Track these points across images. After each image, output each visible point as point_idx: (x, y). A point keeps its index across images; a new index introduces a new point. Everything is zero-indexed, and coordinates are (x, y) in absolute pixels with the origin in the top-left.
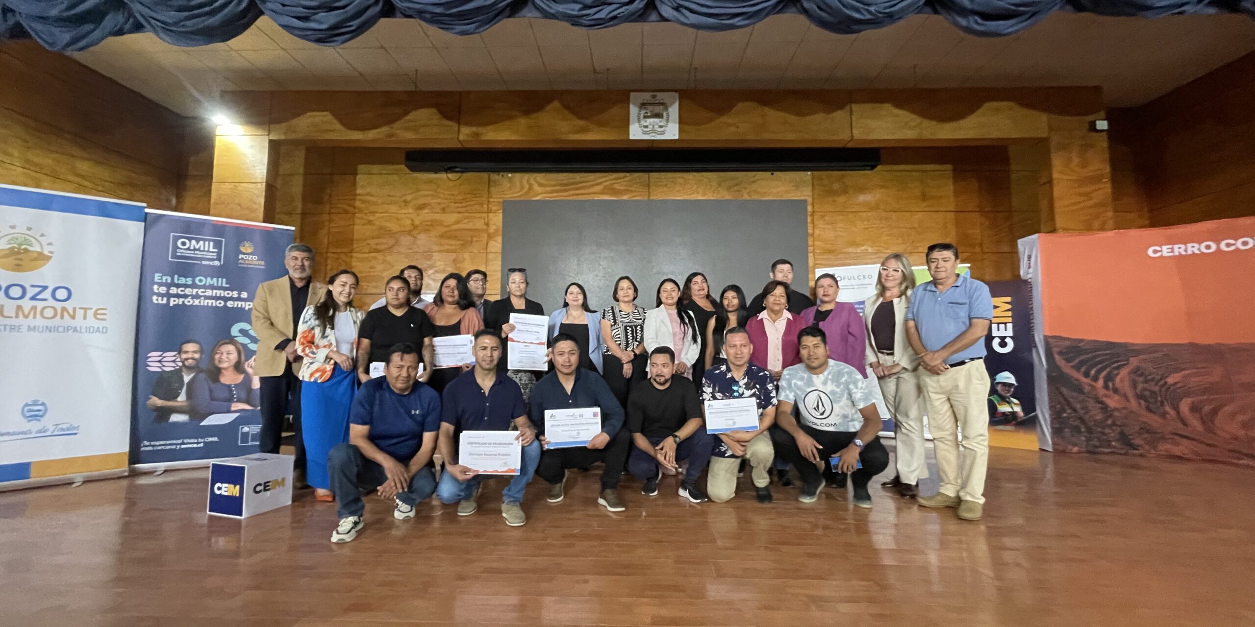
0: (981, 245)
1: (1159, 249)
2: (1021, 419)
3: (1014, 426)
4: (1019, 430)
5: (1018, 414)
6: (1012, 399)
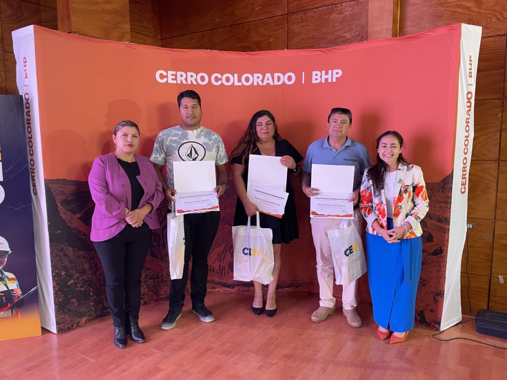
1: (165, 73)
2: (18, 298)
3: (10, 310)
4: (17, 314)
5: (15, 292)
6: (6, 273)
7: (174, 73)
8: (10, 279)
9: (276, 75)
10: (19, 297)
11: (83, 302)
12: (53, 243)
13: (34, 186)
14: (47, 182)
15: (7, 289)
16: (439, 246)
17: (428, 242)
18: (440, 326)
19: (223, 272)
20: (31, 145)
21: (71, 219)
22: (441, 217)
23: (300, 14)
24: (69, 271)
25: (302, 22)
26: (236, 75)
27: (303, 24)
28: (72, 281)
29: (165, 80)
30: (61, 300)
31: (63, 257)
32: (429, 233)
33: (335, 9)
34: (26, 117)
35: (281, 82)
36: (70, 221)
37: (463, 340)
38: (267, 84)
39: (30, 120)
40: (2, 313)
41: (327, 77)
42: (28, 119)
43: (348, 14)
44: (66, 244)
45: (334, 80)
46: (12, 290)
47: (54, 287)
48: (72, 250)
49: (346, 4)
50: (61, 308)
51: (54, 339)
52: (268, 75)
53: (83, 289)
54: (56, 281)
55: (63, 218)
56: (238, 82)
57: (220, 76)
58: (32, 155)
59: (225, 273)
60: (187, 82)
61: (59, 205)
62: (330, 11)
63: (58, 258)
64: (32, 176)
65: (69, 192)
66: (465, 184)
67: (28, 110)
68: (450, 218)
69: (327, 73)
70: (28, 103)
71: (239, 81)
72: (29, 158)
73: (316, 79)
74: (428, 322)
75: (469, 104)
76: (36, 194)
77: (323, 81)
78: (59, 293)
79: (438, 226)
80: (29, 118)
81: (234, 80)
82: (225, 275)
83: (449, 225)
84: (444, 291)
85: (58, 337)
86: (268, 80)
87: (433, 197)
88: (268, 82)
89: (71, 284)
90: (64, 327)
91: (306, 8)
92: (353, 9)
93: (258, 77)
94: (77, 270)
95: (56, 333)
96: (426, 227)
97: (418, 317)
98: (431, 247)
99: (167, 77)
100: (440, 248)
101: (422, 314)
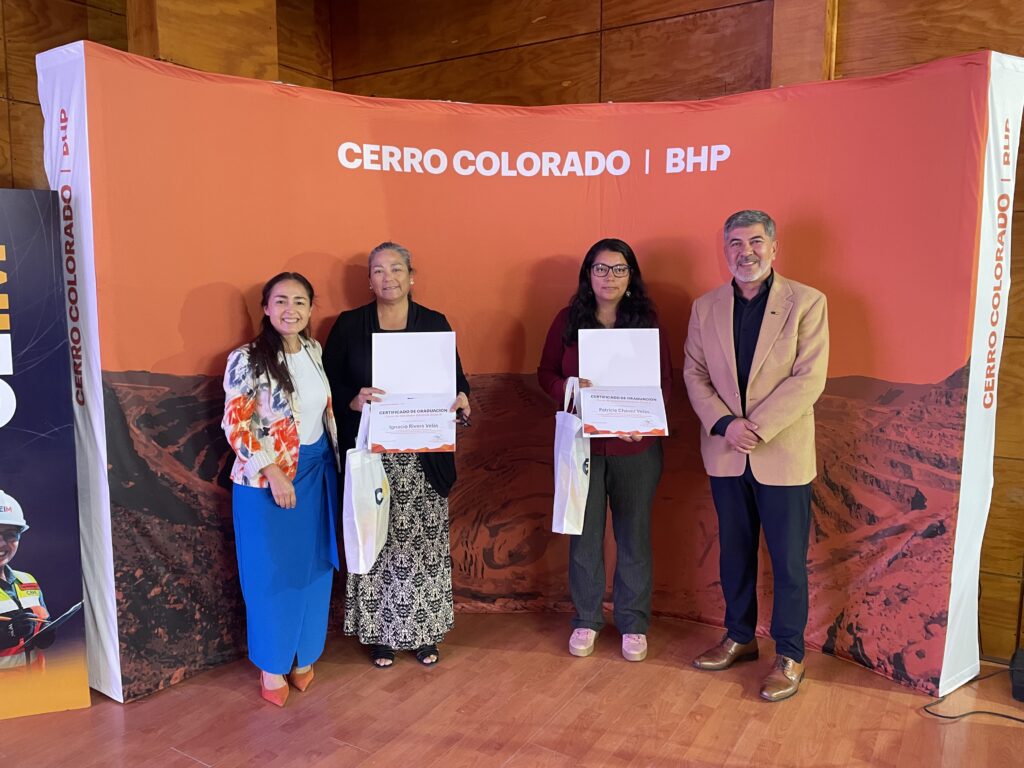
1: (356, 149)
2: (41, 628)
3: (24, 653)
4: (39, 662)
5: (34, 615)
6: (18, 575)
7: (376, 148)
8: (24, 586)
9: (589, 155)
10: (43, 624)
11: (180, 634)
12: (119, 508)
13: (79, 385)
14: (107, 377)
15: (17, 608)
16: (940, 518)
17: (912, 509)
18: (938, 687)
19: (472, 568)
20: (73, 298)
21: (156, 457)
22: (944, 458)
23: (627, 32)
24: (151, 567)
25: (631, 49)
26: (505, 155)
27: (634, 53)
28: (156, 591)
29: (357, 163)
30: (133, 630)
31: (139, 539)
32: (917, 490)
33: (700, 22)
34: (64, 238)
35: (598, 171)
36: (156, 460)
37: (988, 715)
38: (570, 173)
39: (72, 244)
40: (7, 659)
41: (697, 159)
42: (67, 243)
43: (728, 32)
44: (146, 509)
45: (714, 167)
46: (29, 610)
47: (119, 603)
48: (159, 524)
49: (725, 13)
50: (132, 648)
51: (118, 716)
52: (573, 156)
53: (179, 607)
54: (124, 589)
55: (141, 454)
56: (510, 168)
57: (470, 156)
58: (75, 319)
59: (476, 570)
60: (402, 167)
61: (132, 426)
62: (690, 27)
63: (128, 541)
64: (75, 363)
65: (152, 400)
66: (992, 389)
67: (69, 222)
68: (961, 460)
69: (697, 153)
70: (69, 208)
71: (512, 166)
72: (70, 324)
73: (675, 165)
74: (911, 676)
75: (1002, 221)
76: (82, 403)
77: (690, 169)
78: (131, 616)
79: (937, 475)
80: (70, 240)
81: (501, 164)
82: (476, 575)
83: (960, 473)
84: (947, 612)
85: (125, 711)
86: (572, 164)
87: (926, 415)
88: (572, 169)
89: (153, 597)
90: (139, 689)
91: (639, 20)
92: (739, 21)
93: (551, 160)
94: (167, 567)
95: (122, 701)
96: (911, 477)
97: (890, 668)
98: (921, 520)
99: (362, 156)
100: (941, 522)
101: (898, 660)
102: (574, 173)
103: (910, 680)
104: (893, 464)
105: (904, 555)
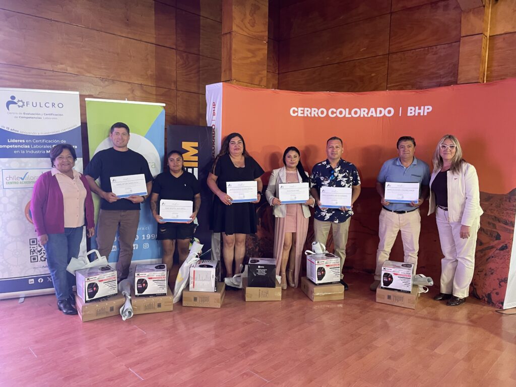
0: (176, 82)
1: (296, 109)
7: (303, 109)
9: (378, 109)
16: (506, 243)
17: (496, 240)
18: (503, 305)
23: (400, 54)
26: (347, 110)
27: (402, 62)
29: (296, 114)
32: (498, 233)
33: (430, 51)
35: (382, 115)
38: (371, 116)
41: (419, 111)
45: (425, 114)
49: (441, 47)
52: (372, 109)
57: (335, 110)
60: (311, 115)
62: (426, 52)
69: (420, 109)
71: (350, 113)
73: (411, 113)
74: (494, 302)
77: (416, 115)
79: (505, 227)
81: (346, 113)
83: (514, 227)
84: (507, 278)
86: (372, 112)
87: (501, 206)
88: (372, 114)
92: (447, 50)
93: (364, 111)
96: (496, 228)
97: (486, 299)
98: (499, 244)
99: (297, 112)
100: (506, 245)
101: (489, 296)
102: (373, 116)
103: (493, 303)
104: (489, 223)
105: (493, 257)
